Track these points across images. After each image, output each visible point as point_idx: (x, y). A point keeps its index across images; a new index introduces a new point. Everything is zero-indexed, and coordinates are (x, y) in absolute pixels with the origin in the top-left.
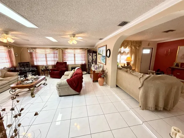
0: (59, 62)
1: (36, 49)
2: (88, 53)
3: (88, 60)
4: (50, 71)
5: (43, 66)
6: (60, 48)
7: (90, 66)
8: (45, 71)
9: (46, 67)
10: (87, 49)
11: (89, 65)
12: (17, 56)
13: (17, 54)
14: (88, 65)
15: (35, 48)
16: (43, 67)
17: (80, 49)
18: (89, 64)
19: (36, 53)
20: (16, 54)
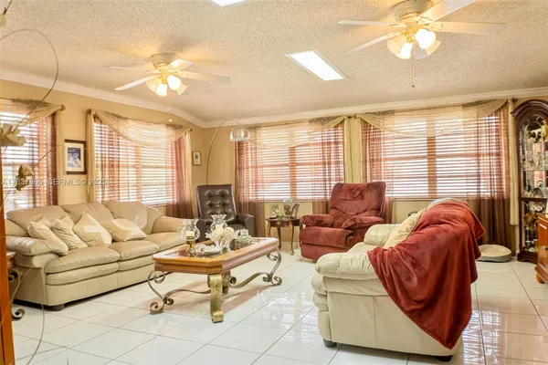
0: (349, 181)
1: (258, 131)
2: (518, 131)
3: (519, 166)
4: (304, 226)
5: (275, 204)
6: (355, 117)
7: (534, 207)
8: (283, 224)
9: (287, 208)
10: (514, 101)
11: (528, 200)
12: (198, 161)
13: (198, 154)
14: (520, 199)
15: (255, 128)
16: (277, 207)
17: (465, 106)
18: (528, 194)
19: (256, 148)
20: (197, 157)
